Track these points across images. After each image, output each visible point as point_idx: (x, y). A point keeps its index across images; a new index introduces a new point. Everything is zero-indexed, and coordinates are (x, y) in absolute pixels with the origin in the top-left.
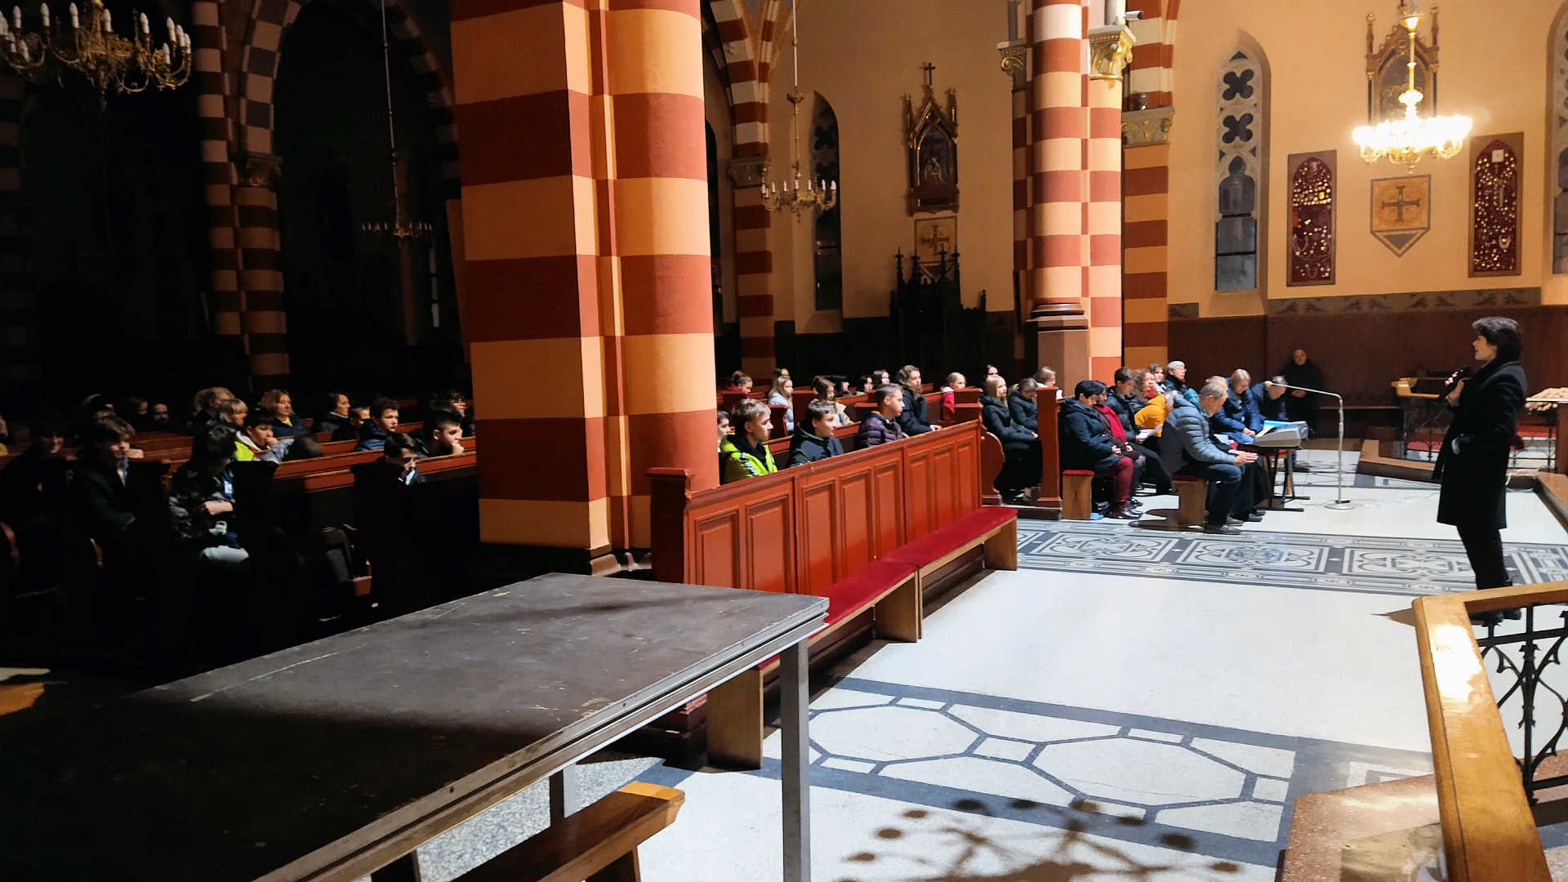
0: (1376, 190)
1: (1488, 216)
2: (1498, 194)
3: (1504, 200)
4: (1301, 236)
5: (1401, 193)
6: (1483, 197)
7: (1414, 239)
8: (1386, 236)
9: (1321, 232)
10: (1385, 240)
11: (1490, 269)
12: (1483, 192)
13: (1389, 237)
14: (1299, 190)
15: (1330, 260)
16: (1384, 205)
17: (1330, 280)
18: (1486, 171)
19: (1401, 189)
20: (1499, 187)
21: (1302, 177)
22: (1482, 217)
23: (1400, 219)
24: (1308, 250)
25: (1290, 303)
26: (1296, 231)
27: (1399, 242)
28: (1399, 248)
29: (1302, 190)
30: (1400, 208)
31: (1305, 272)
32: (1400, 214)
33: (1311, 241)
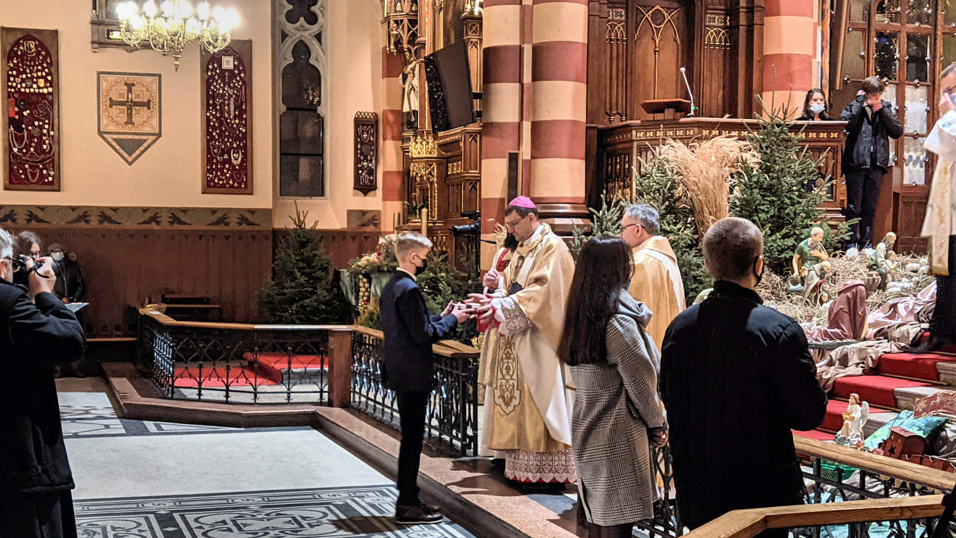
0: (104, 84)
1: (220, 127)
2: (229, 105)
3: (235, 112)
4: (18, 129)
5: (129, 90)
6: (214, 106)
7: (145, 145)
8: (116, 140)
9: (41, 127)
10: (114, 144)
11: (223, 186)
12: (214, 100)
13: (118, 141)
14: (15, 73)
15: (53, 161)
16: (112, 103)
17: (55, 186)
18: (216, 77)
19: (130, 86)
20: (230, 96)
21: (18, 56)
22: (214, 128)
23: (130, 122)
24: (28, 147)
25: (7, 212)
26: (11, 121)
27: (130, 147)
28: (130, 155)
29: (19, 73)
30: (130, 108)
31: (25, 173)
32: (130, 116)
33: (31, 137)
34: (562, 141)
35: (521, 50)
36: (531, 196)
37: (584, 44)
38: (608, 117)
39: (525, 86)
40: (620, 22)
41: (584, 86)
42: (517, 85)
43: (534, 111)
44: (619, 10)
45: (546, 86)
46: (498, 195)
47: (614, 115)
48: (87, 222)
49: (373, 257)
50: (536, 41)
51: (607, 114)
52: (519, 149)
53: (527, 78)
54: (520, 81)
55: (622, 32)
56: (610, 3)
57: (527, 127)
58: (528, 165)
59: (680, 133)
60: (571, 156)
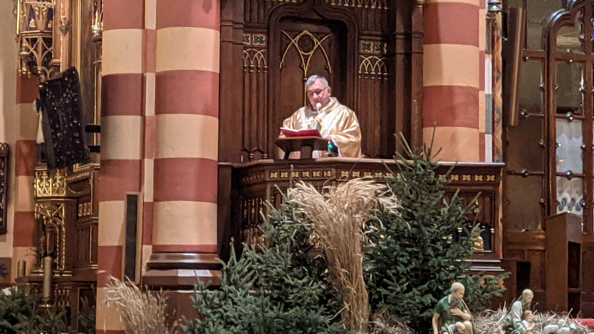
35: (143, 78)
36: (154, 244)
37: (214, 73)
38: (247, 154)
39: (147, 119)
40: (259, 48)
41: (214, 121)
42: (138, 119)
43: (157, 145)
44: (259, 36)
45: (170, 119)
46: (116, 243)
47: (253, 152)
50: (159, 69)
51: (245, 150)
52: (140, 190)
53: (150, 110)
54: (141, 112)
55: (262, 59)
56: (248, 27)
57: (149, 165)
58: (151, 208)
59: (316, 174)
60: (199, 198)
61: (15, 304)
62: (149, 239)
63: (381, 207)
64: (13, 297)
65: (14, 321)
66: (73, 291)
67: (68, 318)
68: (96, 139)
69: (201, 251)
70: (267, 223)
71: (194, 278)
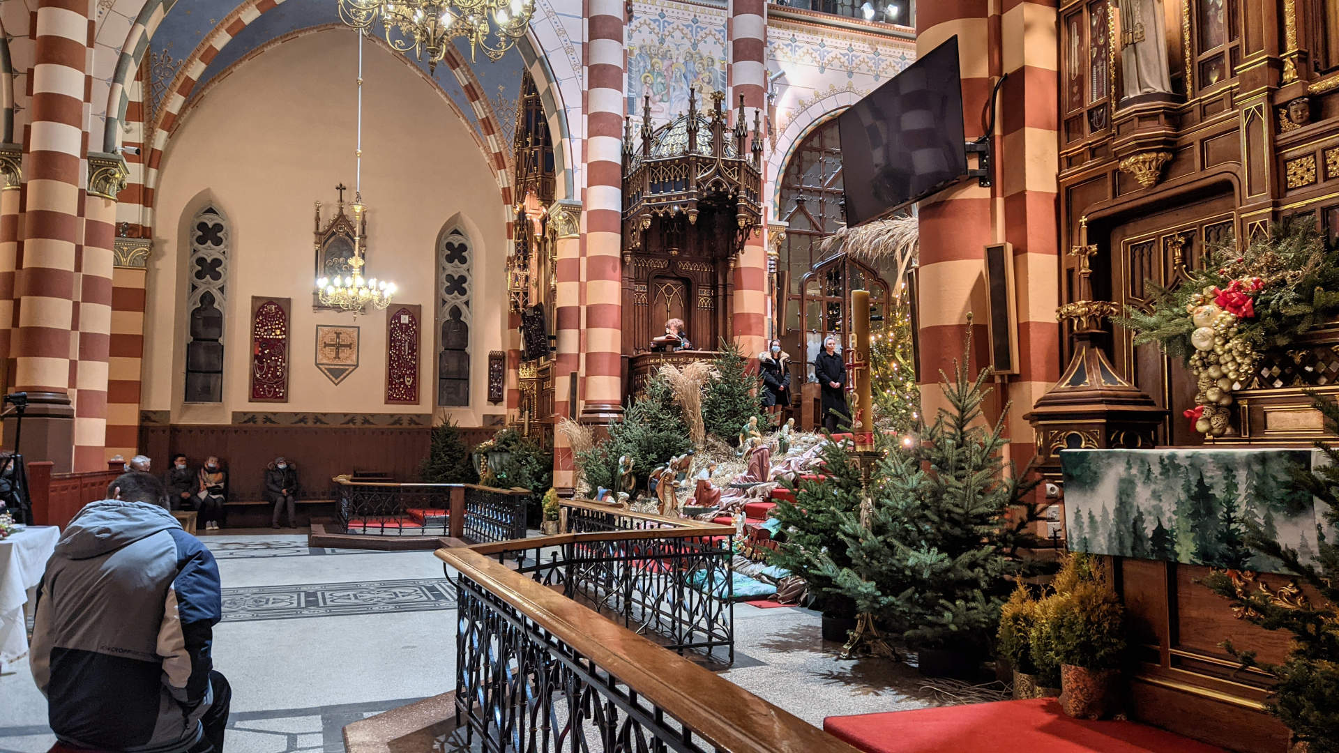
0: (320, 333)
1: (398, 360)
2: (405, 346)
3: (409, 350)
4: (261, 362)
5: (338, 337)
6: (395, 347)
7: (347, 372)
8: (326, 369)
9: (277, 361)
11: (399, 399)
12: (395, 343)
13: (329, 370)
14: (260, 325)
15: (283, 383)
16: (326, 345)
17: (284, 399)
18: (396, 329)
19: (338, 334)
20: (406, 341)
21: (262, 315)
22: (394, 361)
23: (337, 357)
24: (266, 373)
25: (250, 416)
26: (256, 357)
27: (337, 374)
28: (337, 379)
29: (263, 326)
30: (337, 348)
31: (264, 391)
32: (337, 353)
33: (269, 367)
34: (605, 365)
35: (579, 308)
36: (585, 399)
37: (618, 305)
38: (636, 350)
39: (582, 331)
40: (643, 293)
41: (619, 332)
42: (577, 331)
43: (587, 345)
44: (643, 286)
45: (594, 330)
46: (565, 400)
48: (305, 423)
49: (490, 442)
50: (588, 304)
51: (635, 348)
52: (578, 371)
53: (583, 326)
54: (579, 328)
55: (645, 297)
56: (637, 281)
57: (583, 356)
58: (584, 380)
59: (675, 360)
60: (610, 375)
61: (509, 436)
62: (583, 397)
63: (711, 377)
64: (508, 433)
65: (508, 445)
66: (541, 429)
67: (538, 443)
68: (553, 343)
69: (612, 404)
70: (648, 387)
71: (608, 418)
